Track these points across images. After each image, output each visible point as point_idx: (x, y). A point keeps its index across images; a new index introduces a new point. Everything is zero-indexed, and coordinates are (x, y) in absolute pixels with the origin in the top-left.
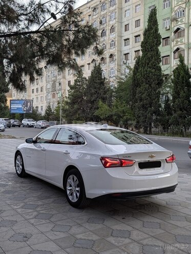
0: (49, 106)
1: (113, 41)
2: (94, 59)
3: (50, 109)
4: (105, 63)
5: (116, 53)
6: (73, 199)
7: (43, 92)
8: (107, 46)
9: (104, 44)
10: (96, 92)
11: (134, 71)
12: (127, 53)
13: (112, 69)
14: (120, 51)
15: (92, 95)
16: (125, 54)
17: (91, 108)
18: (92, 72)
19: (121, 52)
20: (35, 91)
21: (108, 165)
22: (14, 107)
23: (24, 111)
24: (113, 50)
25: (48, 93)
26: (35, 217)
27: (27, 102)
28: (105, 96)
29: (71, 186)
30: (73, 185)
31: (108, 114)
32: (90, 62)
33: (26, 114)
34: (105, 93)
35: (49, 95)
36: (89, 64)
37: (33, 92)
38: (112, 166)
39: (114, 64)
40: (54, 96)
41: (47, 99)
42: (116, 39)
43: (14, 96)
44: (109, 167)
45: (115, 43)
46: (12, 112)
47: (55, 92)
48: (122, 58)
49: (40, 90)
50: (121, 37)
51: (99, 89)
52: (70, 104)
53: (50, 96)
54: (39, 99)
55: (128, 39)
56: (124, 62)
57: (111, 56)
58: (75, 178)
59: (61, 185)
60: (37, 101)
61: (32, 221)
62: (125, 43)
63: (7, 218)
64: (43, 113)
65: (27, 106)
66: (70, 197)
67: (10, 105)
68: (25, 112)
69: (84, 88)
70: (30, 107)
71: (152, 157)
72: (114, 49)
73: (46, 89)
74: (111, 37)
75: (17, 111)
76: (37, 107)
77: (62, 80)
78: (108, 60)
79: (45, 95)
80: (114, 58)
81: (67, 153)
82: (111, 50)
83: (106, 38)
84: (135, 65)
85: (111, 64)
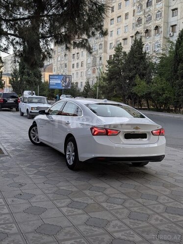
0: (88, 82)
1: (159, 11)
2: (137, 32)
3: (89, 85)
4: (150, 36)
5: (162, 25)
6: (70, 162)
7: (83, 67)
8: (152, 17)
9: (149, 15)
10: (135, 67)
11: (176, 46)
12: (174, 24)
13: (157, 42)
14: (166, 22)
15: (130, 70)
16: (172, 26)
17: (129, 85)
18: (132, 46)
19: (168, 23)
20: (75, 66)
21: (95, 134)
22: (53, 82)
23: (63, 86)
24: (159, 22)
25: (88, 68)
26: (35, 174)
27: (66, 78)
28: (145, 72)
29: (69, 152)
30: (71, 150)
31: (146, 91)
32: (134, 35)
33: (64, 89)
34: (145, 69)
35: (89, 70)
36: (132, 37)
37: (73, 67)
38: (99, 134)
39: (159, 36)
40: (94, 72)
41: (87, 74)
42: (163, 9)
43: (54, 71)
44: (97, 135)
45: (161, 13)
46: (51, 87)
47: (95, 68)
48: (168, 30)
49: (80, 65)
50: (169, 7)
51: (139, 64)
52: (107, 80)
53: (90, 72)
54: (80, 74)
55: (176, 9)
56: (170, 34)
57: (157, 28)
58: (73, 145)
59: (62, 151)
60: (77, 77)
61: (31, 176)
62: (173, 13)
63: (12, 173)
64: (82, 89)
65: (65, 82)
66: (68, 161)
67: (49, 80)
68: (64, 88)
69: (122, 63)
70: (69, 83)
71: (137, 128)
72: (161, 20)
73: (87, 64)
74: (157, 6)
75: (56, 87)
76: (77, 83)
77: (103, 54)
78: (153, 32)
79: (85, 70)
80: (160, 30)
81: (68, 124)
82: (157, 22)
83: (152, 8)
84: (178, 39)
85: (156, 37)
